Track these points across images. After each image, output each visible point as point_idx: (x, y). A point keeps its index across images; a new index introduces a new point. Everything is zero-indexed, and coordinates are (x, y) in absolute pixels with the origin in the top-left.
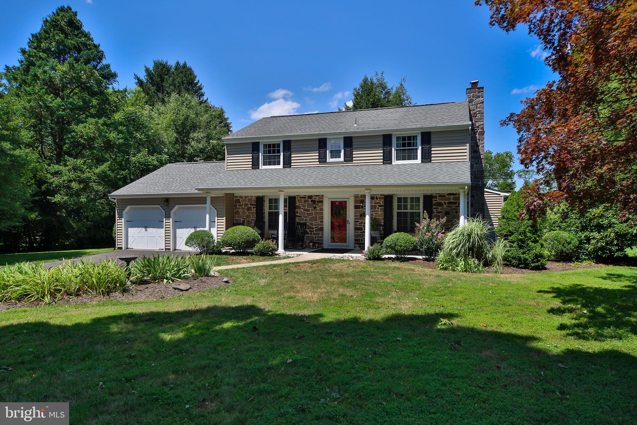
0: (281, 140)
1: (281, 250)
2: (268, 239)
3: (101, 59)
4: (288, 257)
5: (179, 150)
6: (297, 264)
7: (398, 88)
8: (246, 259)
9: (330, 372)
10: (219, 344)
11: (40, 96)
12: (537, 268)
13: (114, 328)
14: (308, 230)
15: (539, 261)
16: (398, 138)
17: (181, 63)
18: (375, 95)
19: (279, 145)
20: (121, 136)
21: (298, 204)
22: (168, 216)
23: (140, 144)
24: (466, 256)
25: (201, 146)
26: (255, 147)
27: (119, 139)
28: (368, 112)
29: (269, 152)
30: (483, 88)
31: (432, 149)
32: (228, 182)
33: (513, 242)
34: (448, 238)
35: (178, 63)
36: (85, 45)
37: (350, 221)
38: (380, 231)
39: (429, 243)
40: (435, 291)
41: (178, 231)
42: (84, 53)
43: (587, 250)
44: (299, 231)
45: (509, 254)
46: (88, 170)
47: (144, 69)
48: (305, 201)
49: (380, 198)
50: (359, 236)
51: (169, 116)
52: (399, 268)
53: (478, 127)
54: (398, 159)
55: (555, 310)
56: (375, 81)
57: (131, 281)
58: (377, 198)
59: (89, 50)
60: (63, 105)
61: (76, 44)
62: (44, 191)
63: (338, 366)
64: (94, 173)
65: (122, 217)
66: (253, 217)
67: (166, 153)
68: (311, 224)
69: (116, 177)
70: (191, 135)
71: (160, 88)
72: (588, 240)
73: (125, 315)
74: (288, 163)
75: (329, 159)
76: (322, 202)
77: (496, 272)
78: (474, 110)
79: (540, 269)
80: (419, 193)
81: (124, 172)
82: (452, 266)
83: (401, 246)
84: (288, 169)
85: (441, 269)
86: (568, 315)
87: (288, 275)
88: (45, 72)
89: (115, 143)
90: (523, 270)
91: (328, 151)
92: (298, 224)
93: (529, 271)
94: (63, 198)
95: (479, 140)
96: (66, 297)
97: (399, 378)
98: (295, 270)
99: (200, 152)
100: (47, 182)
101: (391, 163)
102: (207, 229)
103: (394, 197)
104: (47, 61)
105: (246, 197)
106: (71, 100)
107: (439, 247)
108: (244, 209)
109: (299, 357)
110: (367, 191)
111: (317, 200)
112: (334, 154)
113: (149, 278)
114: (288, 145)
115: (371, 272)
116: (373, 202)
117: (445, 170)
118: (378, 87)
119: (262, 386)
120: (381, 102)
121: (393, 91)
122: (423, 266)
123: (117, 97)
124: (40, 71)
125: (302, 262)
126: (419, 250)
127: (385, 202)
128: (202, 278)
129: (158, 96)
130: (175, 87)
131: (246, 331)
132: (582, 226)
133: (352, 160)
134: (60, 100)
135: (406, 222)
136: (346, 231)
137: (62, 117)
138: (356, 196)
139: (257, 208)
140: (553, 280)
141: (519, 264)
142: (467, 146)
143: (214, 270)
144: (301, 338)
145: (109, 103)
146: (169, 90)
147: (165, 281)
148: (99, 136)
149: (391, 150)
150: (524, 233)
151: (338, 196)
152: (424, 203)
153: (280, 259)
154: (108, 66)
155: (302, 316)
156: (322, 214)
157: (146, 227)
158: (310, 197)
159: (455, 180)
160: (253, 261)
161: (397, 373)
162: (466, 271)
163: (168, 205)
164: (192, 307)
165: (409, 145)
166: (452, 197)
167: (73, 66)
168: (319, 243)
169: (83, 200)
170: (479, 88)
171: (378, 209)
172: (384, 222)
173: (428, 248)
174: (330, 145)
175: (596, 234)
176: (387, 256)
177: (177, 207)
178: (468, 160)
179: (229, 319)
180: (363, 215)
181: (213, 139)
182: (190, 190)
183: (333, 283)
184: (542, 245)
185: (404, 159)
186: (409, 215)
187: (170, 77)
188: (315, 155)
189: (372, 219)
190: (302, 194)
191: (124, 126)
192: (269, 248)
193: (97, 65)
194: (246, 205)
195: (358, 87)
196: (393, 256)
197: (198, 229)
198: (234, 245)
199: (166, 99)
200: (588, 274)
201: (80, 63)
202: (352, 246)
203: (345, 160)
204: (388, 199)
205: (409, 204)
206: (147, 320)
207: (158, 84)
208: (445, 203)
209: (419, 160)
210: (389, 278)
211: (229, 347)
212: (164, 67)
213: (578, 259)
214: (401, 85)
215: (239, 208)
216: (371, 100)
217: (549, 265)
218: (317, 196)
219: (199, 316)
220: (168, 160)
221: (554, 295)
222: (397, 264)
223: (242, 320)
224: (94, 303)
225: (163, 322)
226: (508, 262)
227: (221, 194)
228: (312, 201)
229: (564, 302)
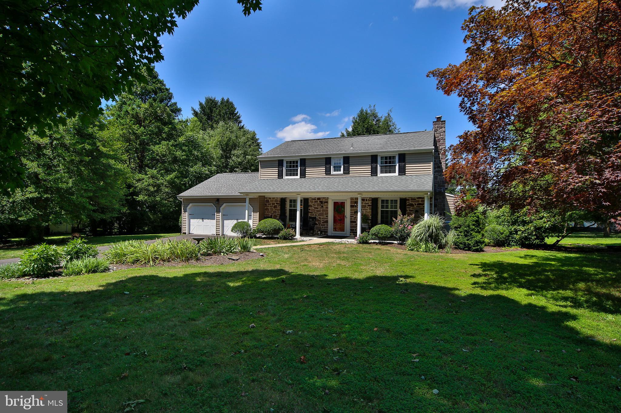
0: (299, 158)
1: (298, 236)
2: (289, 228)
3: (170, 98)
4: (303, 241)
5: (223, 163)
6: (309, 245)
7: (386, 117)
8: (274, 242)
9: (328, 302)
10: (263, 288)
11: (130, 126)
12: (477, 251)
13: (198, 279)
14: (317, 222)
15: (478, 245)
16: (382, 158)
17: (226, 99)
18: (368, 122)
19: (297, 162)
20: (184, 153)
21: (310, 204)
22: (218, 211)
23: (197, 159)
24: (427, 241)
25: (239, 160)
26: (280, 163)
27: (183, 156)
28: (361, 138)
29: (290, 167)
30: (445, 121)
31: (406, 166)
32: (261, 188)
33: (461, 232)
34: (415, 229)
35: (223, 99)
36: (160, 89)
37: (347, 216)
38: (368, 223)
39: (402, 232)
40: (401, 263)
41: (225, 221)
42: (160, 95)
43: (515, 238)
44: (311, 223)
45: (458, 240)
46: (162, 178)
47: (198, 103)
48: (315, 202)
49: (369, 200)
50: (353, 227)
51: (217, 138)
52: (379, 249)
53: (441, 149)
54: (382, 172)
55: (476, 275)
56: (369, 112)
57: (201, 254)
58: (366, 200)
59: (163, 92)
60: (145, 132)
61: (154, 89)
62: (132, 192)
63: (333, 299)
64: (166, 180)
65: (186, 212)
66: (278, 212)
67: (215, 165)
68: (320, 218)
69: (180, 183)
70: (233, 152)
71: (210, 118)
72: (516, 231)
73: (202, 273)
74: (303, 175)
75: (333, 172)
76: (327, 202)
77: (447, 253)
78: (438, 137)
79: (479, 252)
80: (397, 197)
81: (186, 180)
82: (417, 248)
83: (382, 234)
84: (303, 179)
85: (409, 250)
86: (483, 277)
87: (303, 252)
88: (133, 109)
89: (180, 159)
90: (467, 252)
91: (332, 167)
92: (310, 218)
93: (471, 252)
94: (144, 198)
95: (442, 158)
96: (162, 263)
97: (367, 305)
98: (308, 249)
99: (239, 164)
100: (133, 186)
101: (377, 175)
102: (246, 220)
103: (379, 199)
104: (135, 101)
105: (273, 198)
106: (150, 128)
107: (408, 235)
108: (272, 206)
109: (310, 294)
110: (359, 195)
111: (324, 201)
112: (337, 168)
113: (211, 252)
114: (304, 162)
115: (360, 251)
116: (364, 203)
117: (414, 181)
118: (371, 116)
119: (290, 306)
120: (373, 128)
121: (383, 119)
122: (397, 248)
123: (182, 126)
124: (130, 108)
125: (313, 244)
126: (395, 237)
127: (372, 203)
128: (246, 253)
129: (208, 123)
130: (221, 116)
131: (279, 282)
132: (512, 222)
133: (349, 173)
134: (143, 129)
135: (387, 218)
136: (344, 223)
137: (144, 139)
138: (352, 199)
139: (281, 206)
140: (485, 258)
141: (465, 248)
142: (431, 164)
143: (253, 248)
144: (311, 286)
145: (176, 130)
146: (216, 119)
147: (222, 254)
148: (169, 154)
149: (377, 166)
150: (469, 226)
151: (339, 198)
152: (400, 204)
153: (297, 242)
154: (175, 104)
155: (312, 275)
156: (327, 211)
157: (203, 219)
158: (319, 199)
159: (422, 188)
160: (279, 243)
161: (366, 303)
162: (426, 252)
163: (218, 204)
164: (242, 270)
165: (390, 163)
166: (420, 200)
167: (152, 104)
168: (325, 232)
169: (158, 199)
170: (442, 121)
171: (367, 208)
172: (372, 217)
173: (401, 236)
174: (333, 162)
175: (521, 228)
176: (372, 241)
177: (225, 204)
178: (432, 174)
179: (267, 276)
180: (356, 212)
181: (248, 155)
182: (235, 193)
183: (333, 257)
184: (483, 235)
185: (386, 172)
186: (389, 213)
187: (217, 109)
188: (323, 169)
189: (362, 215)
190: (313, 197)
191: (186, 146)
192: (290, 234)
193: (168, 104)
194: (273, 204)
195: (356, 116)
196: (377, 241)
197: (239, 221)
198: (265, 232)
199: (215, 126)
200: (511, 255)
201: (156, 102)
202: (348, 234)
203: (344, 173)
204: (375, 201)
205: (389, 204)
206: (217, 276)
207: (208, 115)
208: (415, 204)
209: (397, 174)
210: (371, 255)
211: (269, 289)
212: (213, 102)
213: (509, 245)
214: (389, 114)
215: (269, 206)
216: (366, 126)
217: (486, 249)
218: (324, 198)
219: (248, 274)
220: (216, 170)
221: (480, 266)
222: (379, 246)
223: (275, 277)
224: (180, 266)
225: (226, 277)
226: (457, 246)
227: (256, 196)
228: (320, 202)
229: (484, 271)
